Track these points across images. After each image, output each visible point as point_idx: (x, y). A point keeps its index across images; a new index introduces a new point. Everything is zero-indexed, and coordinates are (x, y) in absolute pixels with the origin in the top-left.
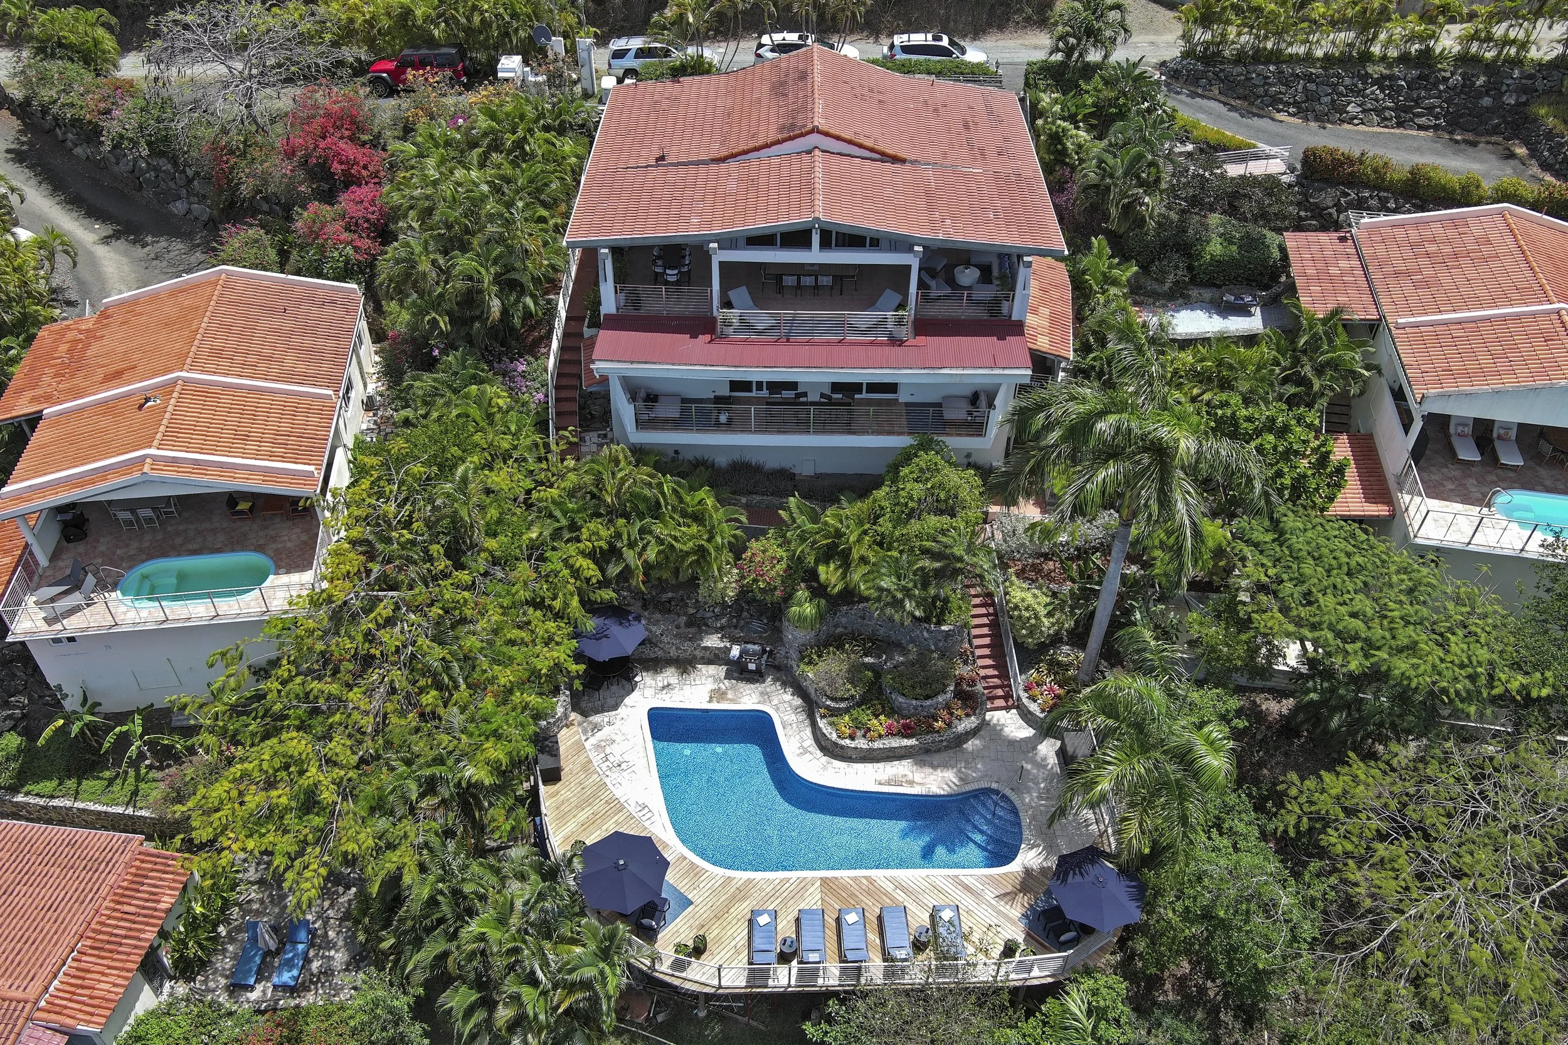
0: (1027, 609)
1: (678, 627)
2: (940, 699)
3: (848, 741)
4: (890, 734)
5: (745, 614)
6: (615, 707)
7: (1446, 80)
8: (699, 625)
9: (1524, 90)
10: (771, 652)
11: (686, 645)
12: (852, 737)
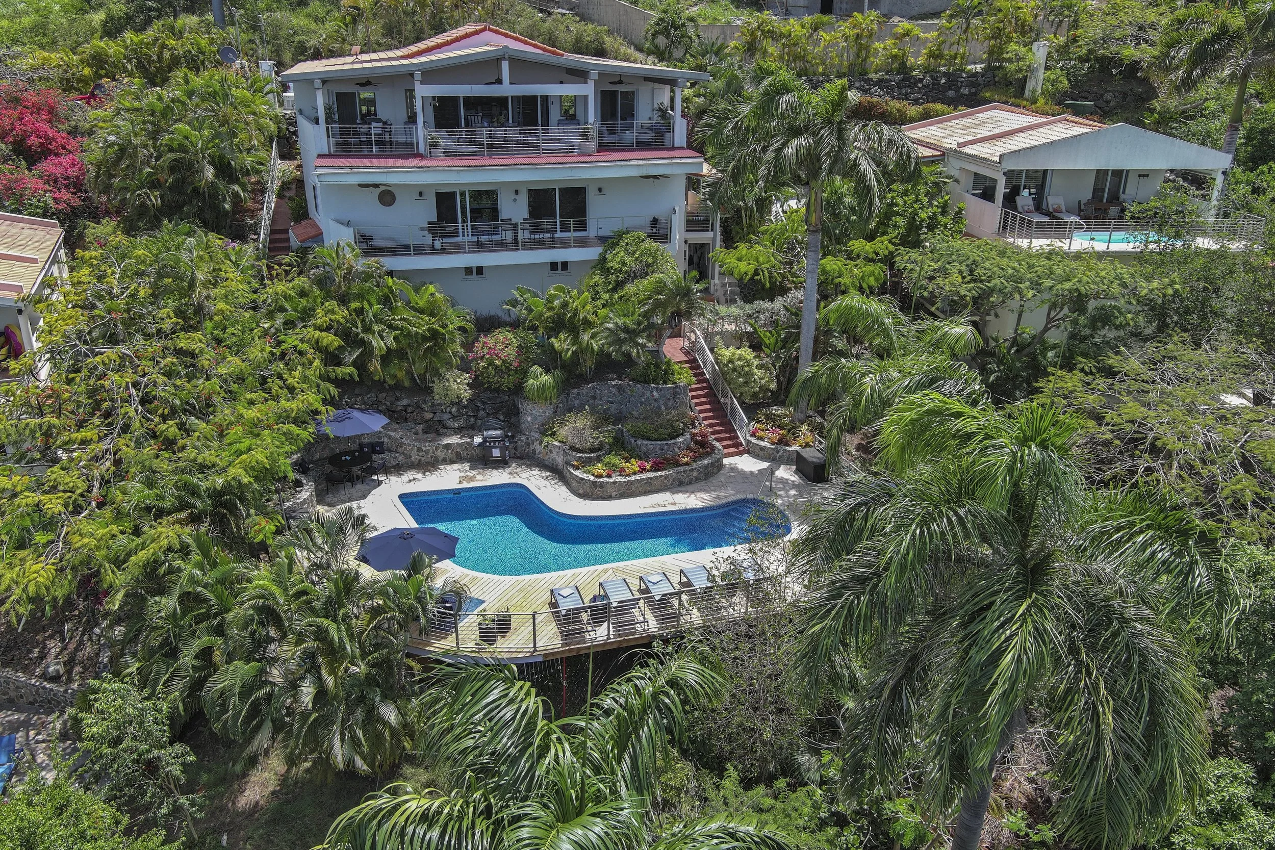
0: (739, 359)
1: (416, 433)
2: (680, 440)
3: (606, 480)
4: (643, 470)
5: (482, 413)
6: (364, 497)
7: (921, 80)
8: (436, 429)
9: (972, 85)
10: (513, 436)
11: (427, 447)
12: (609, 476)
